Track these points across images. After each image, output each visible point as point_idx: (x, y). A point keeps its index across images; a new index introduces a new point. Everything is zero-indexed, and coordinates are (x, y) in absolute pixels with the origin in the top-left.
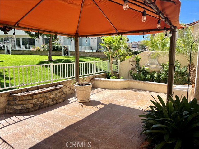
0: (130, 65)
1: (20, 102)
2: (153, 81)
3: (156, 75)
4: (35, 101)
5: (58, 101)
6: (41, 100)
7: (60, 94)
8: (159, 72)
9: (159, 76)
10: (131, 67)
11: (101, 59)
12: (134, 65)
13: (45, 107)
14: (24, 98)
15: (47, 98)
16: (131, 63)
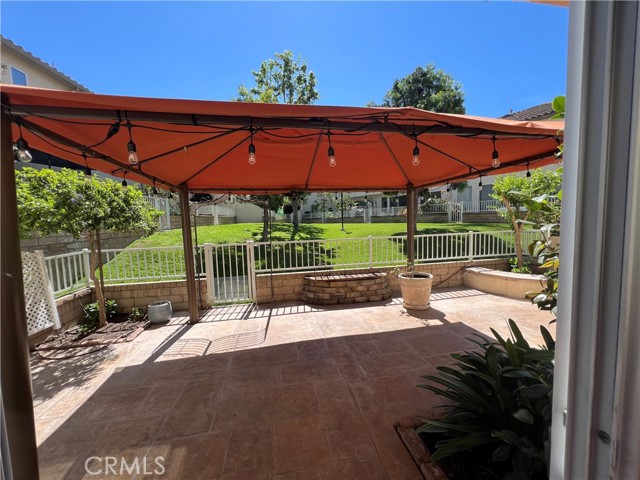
1: (314, 289)
4: (333, 291)
5: (372, 298)
6: (342, 290)
7: (375, 287)
13: (348, 303)
14: (320, 284)
15: (352, 290)
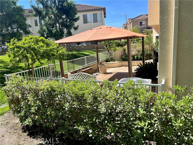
0: (121, 53)
2: (134, 60)
3: (136, 57)
8: (137, 55)
9: (137, 57)
10: (121, 54)
11: (93, 51)
12: (122, 53)
16: (121, 52)
